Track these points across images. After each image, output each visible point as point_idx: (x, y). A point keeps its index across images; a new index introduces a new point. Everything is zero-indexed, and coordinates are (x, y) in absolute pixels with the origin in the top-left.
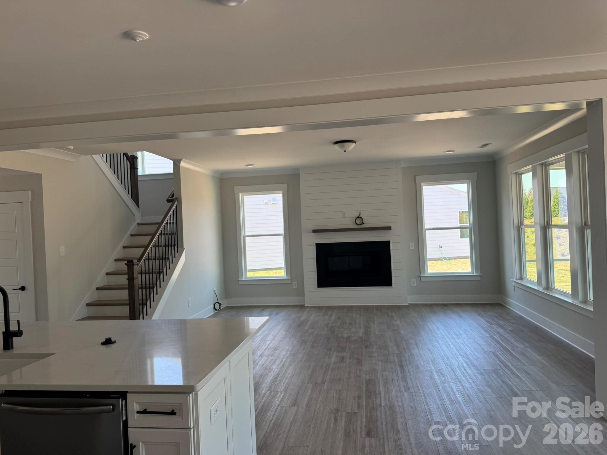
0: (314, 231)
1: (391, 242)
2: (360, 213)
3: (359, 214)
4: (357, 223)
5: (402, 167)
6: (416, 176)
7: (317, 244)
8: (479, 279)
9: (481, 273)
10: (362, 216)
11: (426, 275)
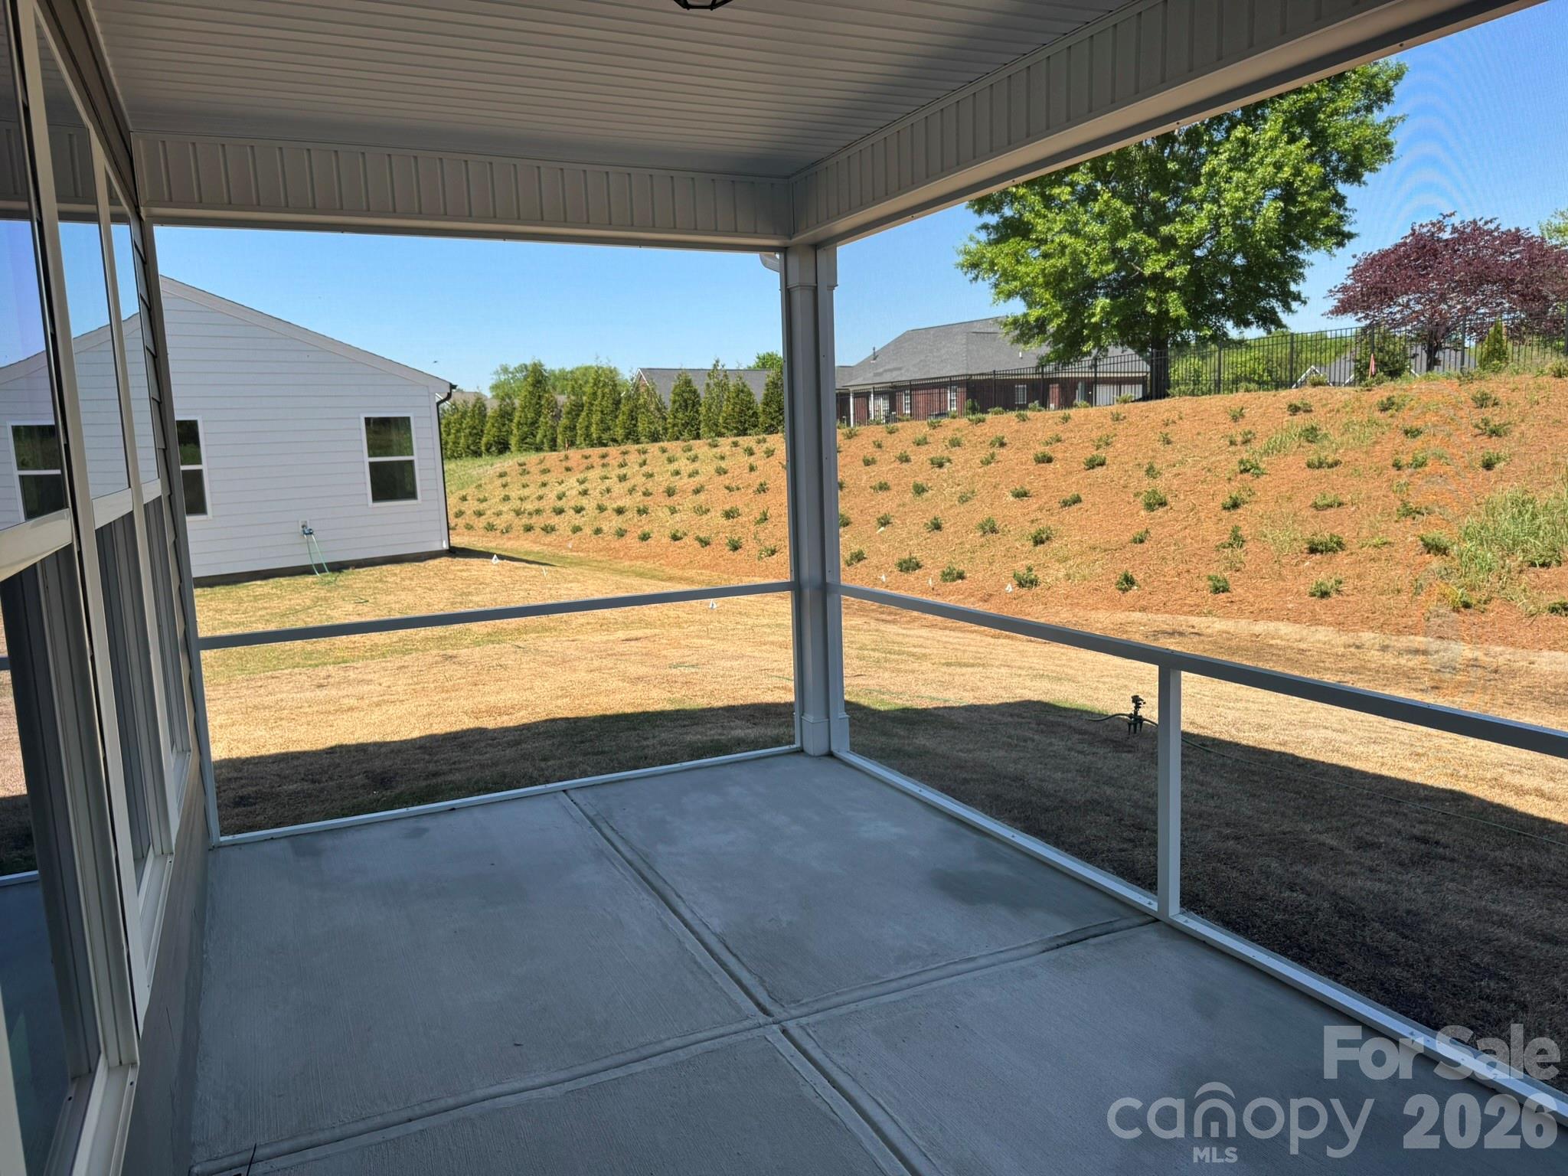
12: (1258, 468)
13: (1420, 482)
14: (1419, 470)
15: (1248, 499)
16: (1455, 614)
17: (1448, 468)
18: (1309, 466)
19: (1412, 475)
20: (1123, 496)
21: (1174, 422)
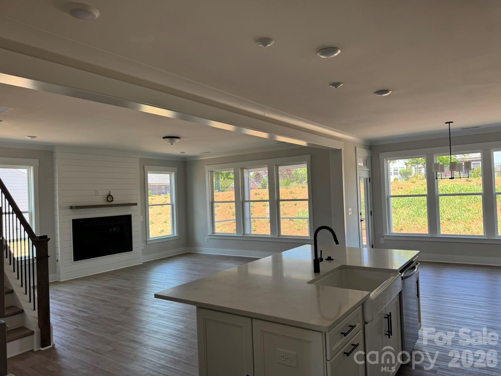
0: (71, 208)
1: (132, 215)
2: (110, 191)
3: (109, 193)
4: (109, 200)
5: (139, 158)
6: (145, 166)
7: (73, 220)
8: (178, 238)
9: (179, 234)
10: (111, 194)
11: (150, 240)
12: (253, 206)
13: (285, 208)
14: (284, 206)
15: (253, 213)
16: (298, 231)
17: (289, 205)
18: (263, 206)
19: (283, 207)
20: (226, 213)
21: (231, 197)
